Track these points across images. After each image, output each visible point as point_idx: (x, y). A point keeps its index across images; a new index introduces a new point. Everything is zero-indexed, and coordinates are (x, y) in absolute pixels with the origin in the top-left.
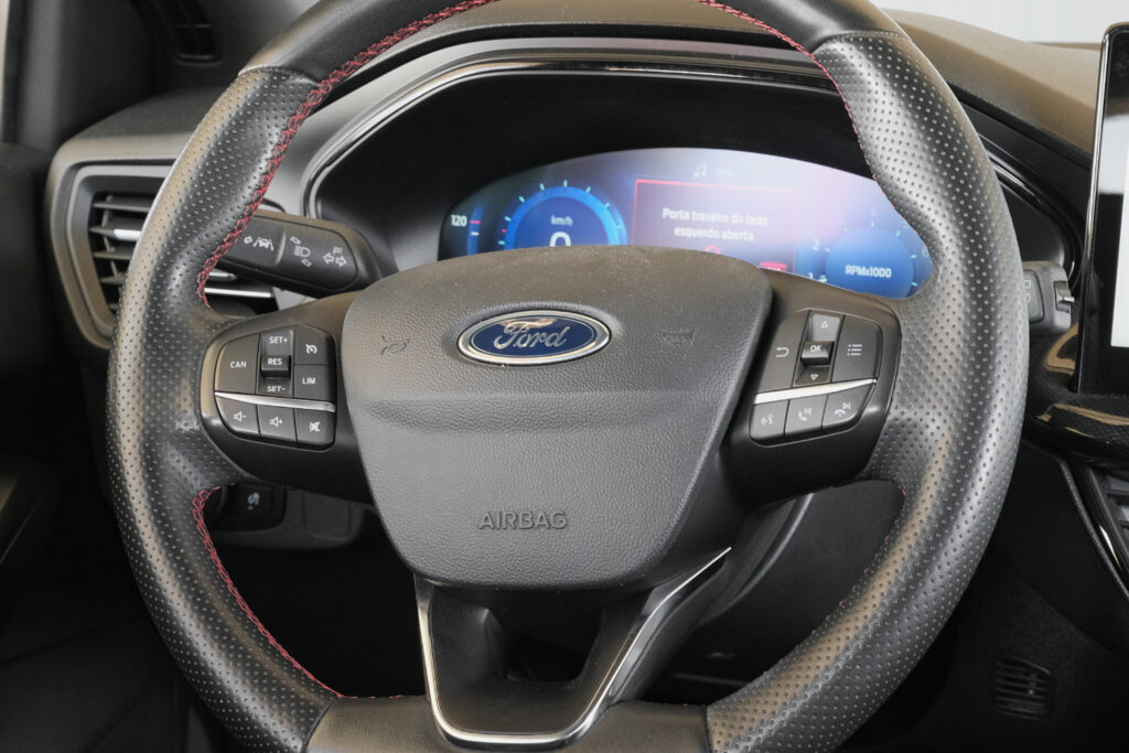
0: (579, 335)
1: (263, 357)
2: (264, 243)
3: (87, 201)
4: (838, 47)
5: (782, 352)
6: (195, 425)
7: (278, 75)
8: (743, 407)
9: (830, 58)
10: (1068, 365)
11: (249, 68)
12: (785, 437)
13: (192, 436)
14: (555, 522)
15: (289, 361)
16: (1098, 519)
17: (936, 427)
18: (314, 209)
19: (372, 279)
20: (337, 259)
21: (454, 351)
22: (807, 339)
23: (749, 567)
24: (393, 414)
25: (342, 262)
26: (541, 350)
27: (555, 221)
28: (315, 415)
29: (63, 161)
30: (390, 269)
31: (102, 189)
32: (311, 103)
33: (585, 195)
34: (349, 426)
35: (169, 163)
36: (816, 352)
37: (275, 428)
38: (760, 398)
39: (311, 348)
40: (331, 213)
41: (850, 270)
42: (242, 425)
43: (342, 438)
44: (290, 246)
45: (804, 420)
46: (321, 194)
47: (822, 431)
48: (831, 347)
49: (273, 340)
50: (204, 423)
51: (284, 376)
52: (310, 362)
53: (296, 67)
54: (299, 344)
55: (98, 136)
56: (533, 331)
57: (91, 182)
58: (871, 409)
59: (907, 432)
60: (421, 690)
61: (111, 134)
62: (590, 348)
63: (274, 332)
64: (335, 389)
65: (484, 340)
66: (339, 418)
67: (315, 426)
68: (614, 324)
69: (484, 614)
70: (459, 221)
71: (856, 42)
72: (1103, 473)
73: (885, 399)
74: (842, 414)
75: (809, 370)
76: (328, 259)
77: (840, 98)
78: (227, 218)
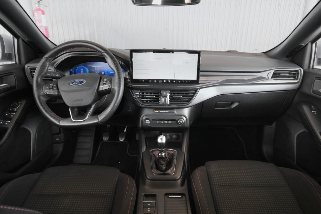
0: (82, 82)
1: (50, 86)
2: (49, 74)
3: (30, 70)
4: (104, 53)
5: (102, 82)
6: (43, 94)
7: (47, 58)
8: (98, 88)
9: (103, 54)
10: (129, 81)
11: (44, 57)
12: (102, 90)
13: (43, 95)
14: (82, 100)
15: (53, 87)
16: (133, 94)
17: (116, 88)
18: (55, 70)
19: (62, 77)
20: (57, 75)
21: (69, 85)
22: (104, 81)
23: (102, 102)
24: (64, 91)
25: (58, 76)
26: (78, 84)
27: (81, 69)
28: (56, 92)
29: (26, 66)
30: (65, 76)
31: (31, 69)
32: (51, 60)
33: (84, 67)
34: (60, 92)
35: (37, 66)
36: (105, 82)
37: (52, 93)
38: (100, 87)
39: (55, 85)
40: (57, 70)
41: (110, 73)
42: (48, 93)
43: (59, 94)
44: (52, 75)
45: (104, 89)
46: (56, 68)
47: (106, 89)
48: (106, 82)
49: (51, 85)
50: (44, 93)
51: (52, 88)
52: (55, 86)
53: (49, 57)
54: (53, 85)
55: (30, 63)
56: (77, 82)
57: (30, 68)
58: (110, 87)
59: (114, 89)
60: (70, 117)
61: (31, 63)
62: (82, 84)
63: (51, 84)
64: (58, 89)
65: (73, 83)
66: (59, 92)
67: (56, 93)
68: (85, 81)
69: (76, 109)
70: (71, 70)
71: (105, 53)
72: (133, 90)
73: (111, 86)
74: (107, 88)
75: (104, 84)
76: (56, 75)
77: (104, 57)
78: (44, 73)
